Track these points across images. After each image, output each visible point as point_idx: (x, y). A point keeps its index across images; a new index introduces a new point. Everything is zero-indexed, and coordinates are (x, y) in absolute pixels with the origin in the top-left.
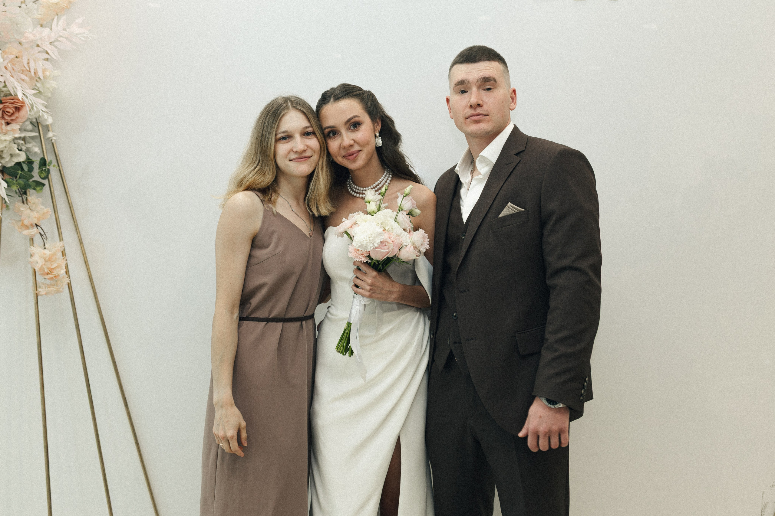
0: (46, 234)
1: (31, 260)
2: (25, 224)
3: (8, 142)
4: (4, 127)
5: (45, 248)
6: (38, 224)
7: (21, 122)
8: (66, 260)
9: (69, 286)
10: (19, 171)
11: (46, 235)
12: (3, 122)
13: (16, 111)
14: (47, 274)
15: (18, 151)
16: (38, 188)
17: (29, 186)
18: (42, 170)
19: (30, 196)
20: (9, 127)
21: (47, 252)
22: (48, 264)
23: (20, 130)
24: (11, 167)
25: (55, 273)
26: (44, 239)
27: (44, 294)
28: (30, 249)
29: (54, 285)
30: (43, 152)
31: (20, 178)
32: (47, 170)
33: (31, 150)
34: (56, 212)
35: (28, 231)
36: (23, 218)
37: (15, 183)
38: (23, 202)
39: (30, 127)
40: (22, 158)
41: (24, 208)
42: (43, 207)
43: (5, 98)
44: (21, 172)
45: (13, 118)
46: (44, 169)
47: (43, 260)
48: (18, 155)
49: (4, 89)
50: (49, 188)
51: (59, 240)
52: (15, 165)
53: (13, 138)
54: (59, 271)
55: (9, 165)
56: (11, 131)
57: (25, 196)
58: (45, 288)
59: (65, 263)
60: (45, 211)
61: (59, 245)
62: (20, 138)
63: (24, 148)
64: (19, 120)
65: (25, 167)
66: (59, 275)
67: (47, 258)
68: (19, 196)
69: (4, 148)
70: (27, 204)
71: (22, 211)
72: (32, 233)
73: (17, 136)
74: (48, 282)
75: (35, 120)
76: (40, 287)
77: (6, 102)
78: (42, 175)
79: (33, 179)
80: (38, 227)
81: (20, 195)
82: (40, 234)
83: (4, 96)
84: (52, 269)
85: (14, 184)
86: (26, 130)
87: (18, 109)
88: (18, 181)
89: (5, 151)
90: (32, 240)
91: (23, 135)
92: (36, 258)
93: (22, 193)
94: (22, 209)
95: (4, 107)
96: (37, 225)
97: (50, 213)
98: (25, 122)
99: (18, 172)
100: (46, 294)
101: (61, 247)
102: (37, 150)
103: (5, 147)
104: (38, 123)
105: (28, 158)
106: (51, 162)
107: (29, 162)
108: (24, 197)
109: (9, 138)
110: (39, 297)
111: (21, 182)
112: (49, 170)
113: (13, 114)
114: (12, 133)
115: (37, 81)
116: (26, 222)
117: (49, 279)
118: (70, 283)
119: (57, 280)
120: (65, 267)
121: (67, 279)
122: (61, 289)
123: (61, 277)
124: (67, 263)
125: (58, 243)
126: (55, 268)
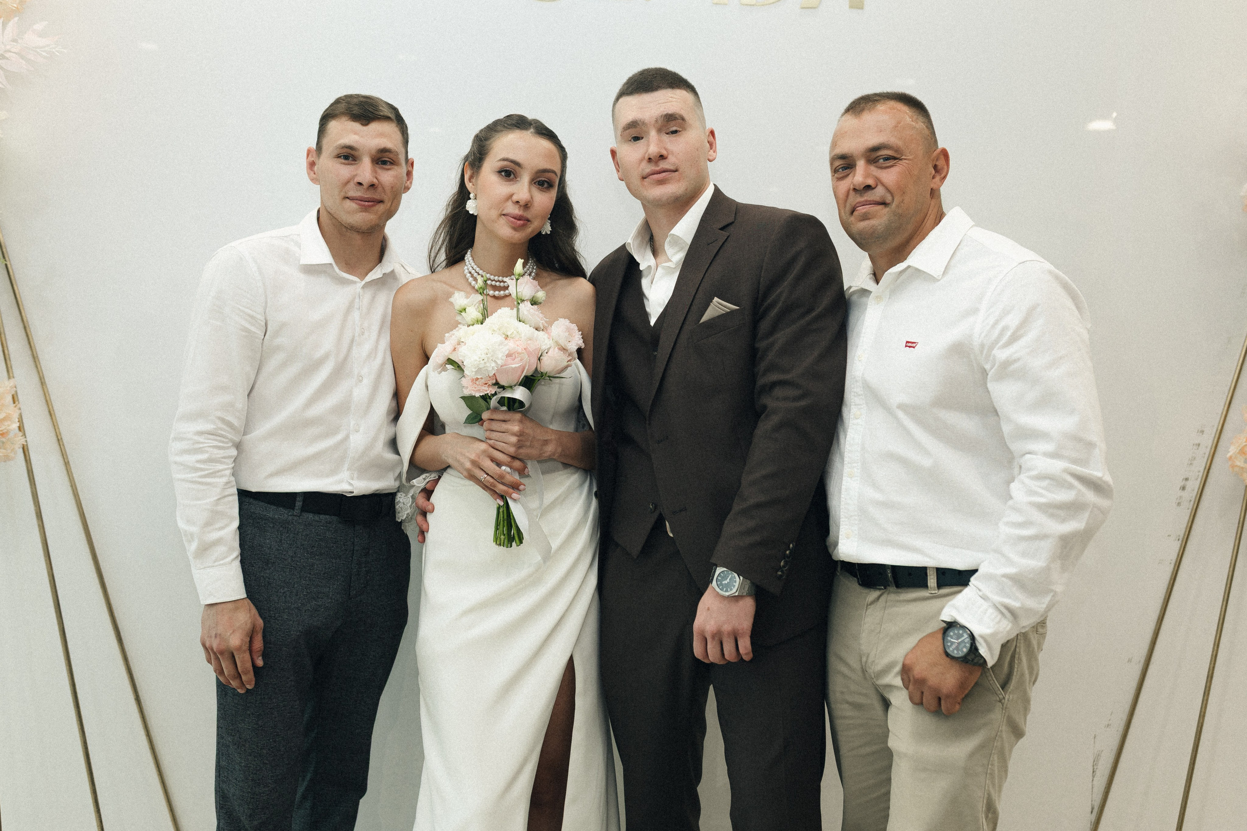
8: (19, 409)
9: (25, 450)
25: (2, 428)
34: (2, 335)
51: (7, 379)
54: (9, 426)
59: (18, 412)
61: (8, 384)
66: (8, 431)
101: (11, 387)
118: (27, 445)
119: (4, 440)
120: (17, 420)
121: (21, 439)
122: (12, 455)
123: (11, 435)
124: (21, 416)
125: (6, 382)
126: (2, 420)
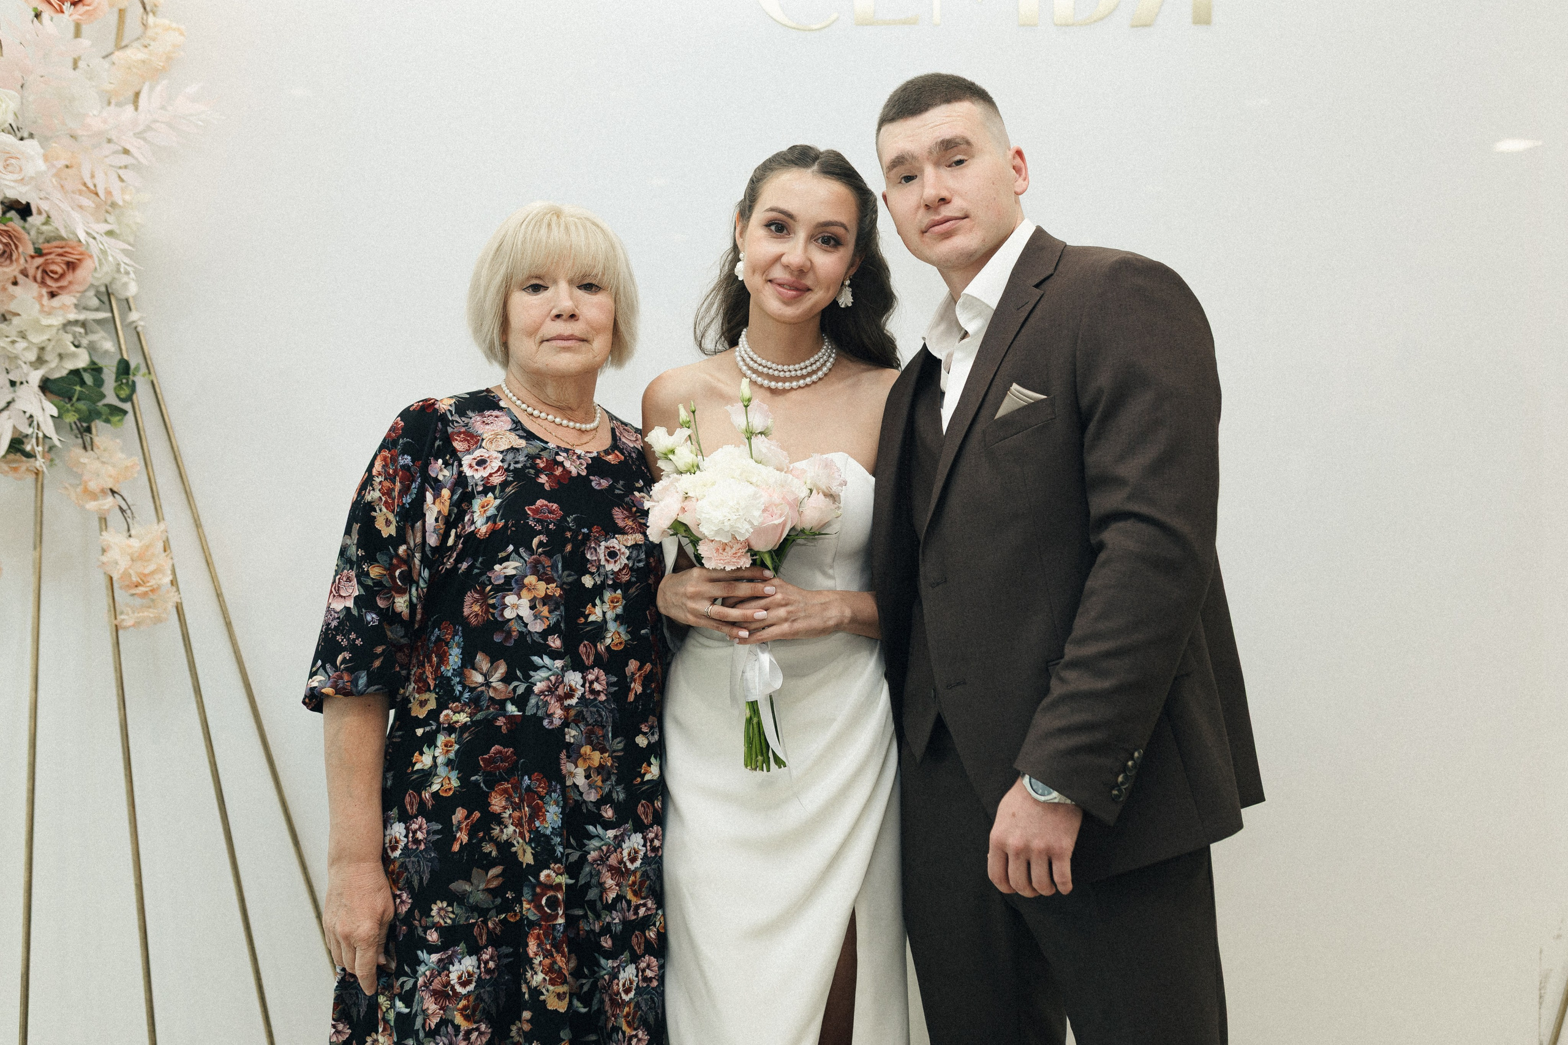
0: (132, 508)
1: (104, 559)
2: (89, 489)
3: (54, 331)
4: (45, 300)
5: (130, 536)
6: (115, 489)
7: (78, 292)
8: (172, 558)
9: (179, 609)
10: (76, 385)
11: (132, 510)
12: (44, 291)
13: (68, 269)
14: (136, 586)
15: (73, 348)
16: (115, 419)
17: (98, 414)
18: (122, 383)
19: (97, 436)
20: (56, 302)
21: (135, 543)
22: (138, 566)
23: (76, 306)
24: (62, 378)
25: (152, 582)
26: (128, 519)
27: (130, 627)
28: (102, 538)
29: (150, 607)
30: (121, 349)
31: (78, 399)
32: (130, 383)
33: (98, 346)
34: (150, 467)
35: (96, 503)
36: (85, 478)
37: (70, 408)
38: (85, 448)
39: (95, 302)
40: (81, 361)
41: (85, 458)
42: (123, 456)
43: (46, 245)
44: (81, 387)
45: (63, 283)
46: (124, 381)
47: (128, 558)
48: (74, 356)
49: (45, 228)
50: (133, 418)
51: (156, 521)
52: (68, 374)
53: (65, 321)
54: (160, 579)
55: (56, 375)
56: (60, 308)
57: (88, 434)
58: (133, 612)
59: (170, 563)
60: (129, 463)
61: (157, 529)
62: (76, 322)
63: (85, 342)
64: (76, 287)
65: (88, 379)
66: (159, 587)
67: (136, 555)
68: (77, 437)
69: (47, 342)
70: (92, 450)
71: (85, 464)
72: (105, 507)
73: (72, 316)
74: (138, 601)
75: (103, 289)
76: (122, 613)
77: (50, 253)
78: (122, 392)
79: (106, 401)
80: (116, 495)
81: (79, 436)
82: (121, 508)
83: (44, 243)
84: (145, 575)
85: (68, 411)
86: (86, 308)
87: (72, 266)
88: (75, 405)
89: (49, 348)
90: (103, 521)
91: (82, 317)
92: (113, 554)
93: (82, 430)
94: (82, 460)
95: (46, 263)
96: (113, 492)
97: (138, 468)
98: (85, 291)
99: (75, 387)
100: (134, 626)
101: (162, 532)
102: (109, 345)
103: (49, 340)
104: (109, 294)
105: (93, 363)
106: (137, 369)
107: (95, 370)
108: (87, 438)
109: (57, 321)
110: (121, 632)
111: (82, 406)
112: (134, 382)
113: (62, 276)
114: (61, 312)
115: (107, 212)
116: (93, 485)
117: (139, 595)
118: (181, 603)
119: (154, 597)
120: (169, 572)
121: (174, 596)
122: (164, 615)
123: (163, 591)
124: (173, 565)
125: (155, 526)
126: (153, 573)
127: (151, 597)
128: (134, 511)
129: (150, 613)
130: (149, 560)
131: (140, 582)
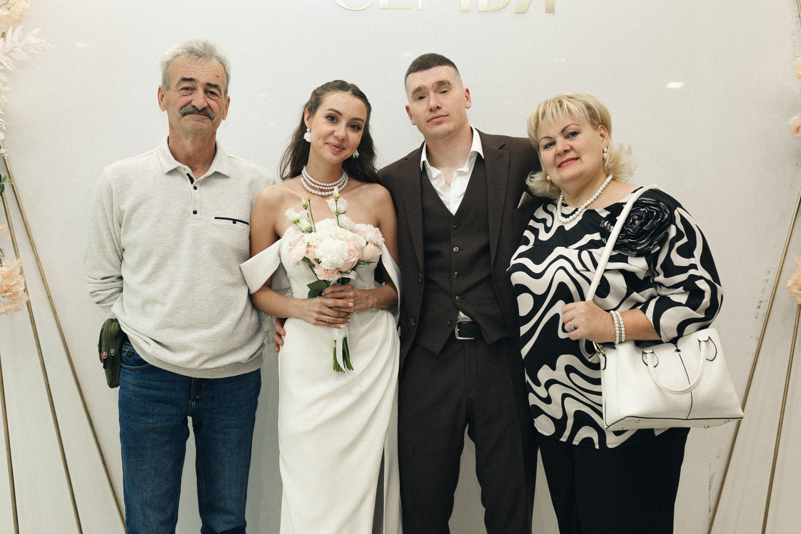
0: (2, 250)
5: (2, 266)
8: (24, 278)
9: (28, 304)
11: (3, 252)
14: (5, 292)
21: (4, 270)
22: (7, 282)
25: (14, 290)
29: (13, 303)
34: (12, 231)
47: (1, 277)
50: (3, 205)
51: (16, 258)
54: (18, 288)
58: (4, 306)
59: (23, 280)
60: (1, 227)
66: (18, 293)
67: (5, 276)
74: (6, 300)
84: (11, 286)
97: (6, 230)
100: (4, 313)
101: (19, 263)
106: (5, 178)
112: (3, 185)
117: (7, 297)
118: (29, 301)
119: (15, 298)
120: (24, 285)
121: (26, 297)
122: (20, 308)
123: (20, 294)
124: (25, 281)
125: (16, 261)
126: (14, 285)
127: (13, 298)
128: (4, 253)
129: (14, 306)
130: (12, 279)
131: (8, 289)
